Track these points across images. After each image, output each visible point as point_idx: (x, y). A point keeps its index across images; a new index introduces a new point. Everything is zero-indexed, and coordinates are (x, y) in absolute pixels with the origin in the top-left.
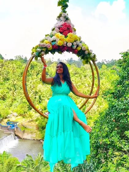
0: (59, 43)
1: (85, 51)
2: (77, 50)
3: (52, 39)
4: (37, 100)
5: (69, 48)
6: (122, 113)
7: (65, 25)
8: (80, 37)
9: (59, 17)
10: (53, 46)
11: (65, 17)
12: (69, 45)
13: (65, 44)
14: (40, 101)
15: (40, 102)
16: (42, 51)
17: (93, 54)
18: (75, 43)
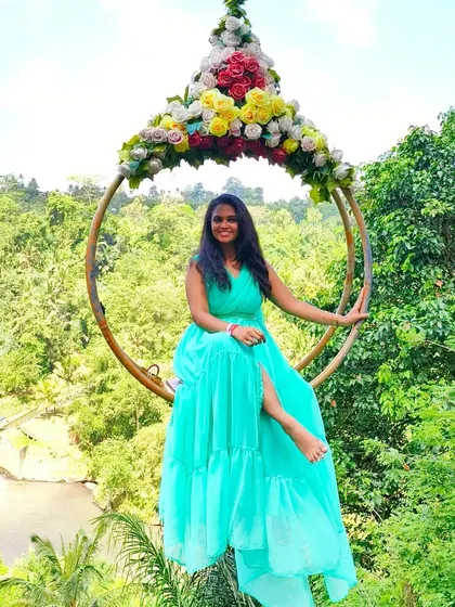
0: (214, 126)
1: (313, 152)
2: (284, 151)
3: (188, 113)
4: (73, 335)
5: (251, 142)
6: (359, 377)
7: (236, 60)
8: (297, 103)
9: (217, 33)
10: (192, 139)
11: (237, 32)
12: (253, 132)
13: (237, 131)
14: (87, 339)
15: (85, 344)
16: (150, 157)
17: (347, 164)
18: (273, 127)
